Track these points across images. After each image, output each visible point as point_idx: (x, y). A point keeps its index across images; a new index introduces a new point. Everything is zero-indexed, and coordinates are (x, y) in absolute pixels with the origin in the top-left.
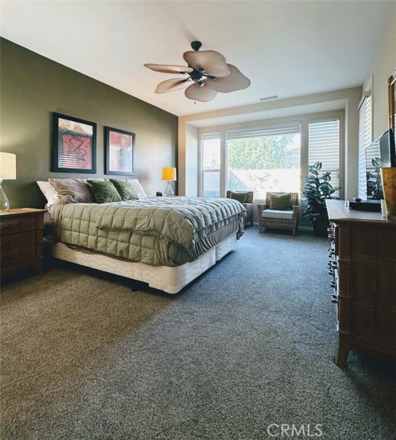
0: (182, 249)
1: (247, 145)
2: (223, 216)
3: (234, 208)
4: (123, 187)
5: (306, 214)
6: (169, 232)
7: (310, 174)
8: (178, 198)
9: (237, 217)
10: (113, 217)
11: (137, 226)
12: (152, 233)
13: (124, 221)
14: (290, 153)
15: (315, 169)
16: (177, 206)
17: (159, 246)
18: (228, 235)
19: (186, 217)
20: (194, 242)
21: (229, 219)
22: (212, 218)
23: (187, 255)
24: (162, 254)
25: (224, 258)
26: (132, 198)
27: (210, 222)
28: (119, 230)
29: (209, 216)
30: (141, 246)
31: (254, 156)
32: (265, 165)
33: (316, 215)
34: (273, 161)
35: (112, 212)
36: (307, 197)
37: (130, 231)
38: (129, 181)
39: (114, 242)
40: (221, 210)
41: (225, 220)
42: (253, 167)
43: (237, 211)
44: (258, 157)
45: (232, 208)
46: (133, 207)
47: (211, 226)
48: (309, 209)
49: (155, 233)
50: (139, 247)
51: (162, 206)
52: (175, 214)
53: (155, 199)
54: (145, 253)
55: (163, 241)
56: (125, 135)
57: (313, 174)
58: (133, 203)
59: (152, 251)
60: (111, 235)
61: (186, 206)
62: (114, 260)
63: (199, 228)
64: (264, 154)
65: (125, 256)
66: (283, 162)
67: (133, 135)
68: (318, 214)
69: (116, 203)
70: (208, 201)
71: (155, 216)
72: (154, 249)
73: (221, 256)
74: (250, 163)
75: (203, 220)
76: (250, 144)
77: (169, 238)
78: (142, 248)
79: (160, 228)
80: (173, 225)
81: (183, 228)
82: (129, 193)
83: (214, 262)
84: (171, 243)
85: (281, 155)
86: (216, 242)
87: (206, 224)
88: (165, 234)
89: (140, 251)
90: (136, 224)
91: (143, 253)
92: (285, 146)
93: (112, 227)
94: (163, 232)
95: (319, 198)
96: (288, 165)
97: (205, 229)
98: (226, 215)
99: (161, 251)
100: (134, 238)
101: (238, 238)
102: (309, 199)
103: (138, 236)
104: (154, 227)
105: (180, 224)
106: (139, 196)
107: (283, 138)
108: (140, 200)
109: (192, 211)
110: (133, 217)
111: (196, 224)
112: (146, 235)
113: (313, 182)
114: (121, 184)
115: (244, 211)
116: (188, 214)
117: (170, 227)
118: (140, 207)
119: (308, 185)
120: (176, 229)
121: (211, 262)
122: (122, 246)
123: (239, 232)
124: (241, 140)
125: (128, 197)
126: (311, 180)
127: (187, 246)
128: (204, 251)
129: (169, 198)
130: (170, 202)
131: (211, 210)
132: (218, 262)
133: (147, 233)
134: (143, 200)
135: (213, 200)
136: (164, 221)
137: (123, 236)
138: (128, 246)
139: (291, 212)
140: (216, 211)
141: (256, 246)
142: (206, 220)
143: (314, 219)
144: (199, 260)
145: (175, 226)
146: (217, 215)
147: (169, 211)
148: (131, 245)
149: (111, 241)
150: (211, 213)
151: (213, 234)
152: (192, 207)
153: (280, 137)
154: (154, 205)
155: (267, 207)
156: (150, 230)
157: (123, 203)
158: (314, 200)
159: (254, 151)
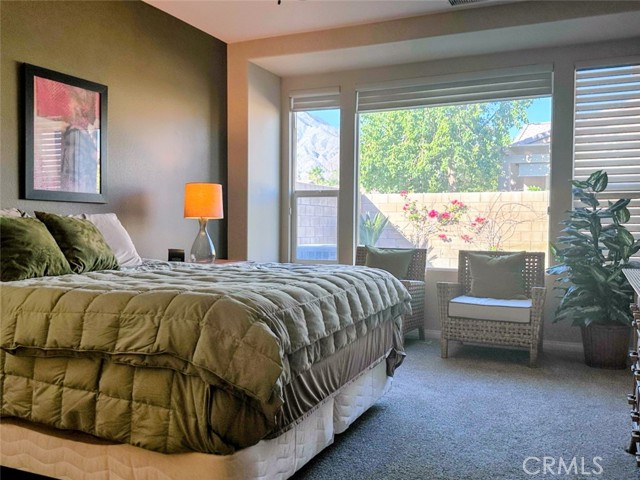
0: (248, 405)
1: (408, 127)
2: (354, 313)
3: (382, 292)
4: (74, 235)
5: (565, 308)
6: (211, 358)
7: (577, 203)
8: (230, 265)
9: (389, 315)
10: (48, 319)
11: (121, 344)
12: (162, 360)
13: (81, 328)
14: (517, 149)
15: (588, 190)
16: (232, 286)
17: (182, 397)
18: (367, 363)
19: (259, 317)
20: (279, 383)
21: (367, 321)
22: (326, 317)
23: (260, 421)
24: (192, 421)
25: (355, 426)
26: (101, 266)
27: (321, 330)
28: (65, 354)
29: (318, 312)
30: (130, 399)
31: (424, 156)
32: (452, 180)
33: (591, 309)
34: (472, 170)
35: (46, 303)
36: (568, 263)
37: (99, 358)
38: (92, 218)
39: (53, 389)
40: (349, 296)
41: (358, 325)
42: (421, 186)
43: (388, 300)
44: (436, 161)
45: (377, 292)
46: (108, 288)
47: (323, 341)
48: (574, 294)
49: (172, 362)
50: (124, 403)
51: (191, 286)
52: (229, 307)
53: (165, 269)
54: (142, 418)
55: (195, 383)
56: (78, 89)
57: (583, 205)
58: (106, 279)
59: (163, 411)
60: (44, 369)
61: (255, 285)
62: (53, 440)
63: (293, 345)
64: (450, 152)
65: (83, 425)
66: (498, 172)
67: (102, 91)
68: (596, 309)
69: (56, 280)
70: (312, 273)
71: (171, 314)
72: (168, 406)
73: (348, 420)
74: (415, 175)
75: (303, 323)
76: (414, 126)
77: (212, 374)
78: (134, 404)
79: (187, 347)
80: (222, 337)
81: (252, 345)
82: (91, 251)
83: (329, 439)
84: (219, 387)
85: (495, 156)
86: (334, 385)
87: (311, 334)
88: (203, 363)
89: (129, 411)
90: (116, 337)
91: (135, 417)
92: (506, 131)
93: (47, 347)
94: (196, 358)
95: (598, 266)
96: (512, 182)
97: (308, 348)
98: (361, 310)
99: (189, 409)
100: (111, 377)
101: (389, 373)
102: (574, 268)
103: (122, 371)
104: (171, 344)
105: (243, 336)
106: (120, 259)
107: (501, 111)
108: (123, 270)
109: (274, 299)
110: (107, 319)
111: (285, 336)
112: (146, 367)
113: (585, 226)
114: (69, 227)
115: (406, 300)
116: (265, 308)
117: (214, 344)
118: (127, 289)
119: (570, 233)
120: (233, 349)
121: (322, 437)
122: (74, 399)
123: (393, 354)
124: (389, 114)
125: (90, 263)
126: (579, 220)
127: (261, 395)
128: (306, 409)
129: (207, 266)
130: (210, 275)
131: (324, 296)
132: (339, 438)
133: (151, 362)
134: (133, 272)
135: (326, 270)
136: (198, 329)
137: (78, 372)
138: (94, 401)
139: (527, 304)
140: (337, 300)
141: (437, 394)
142: (310, 324)
143: (587, 322)
144: (290, 434)
145: (227, 342)
146: (340, 310)
147: (212, 301)
148: (102, 398)
149: (42, 385)
150: (323, 306)
151: (329, 360)
152: (275, 290)
153: (493, 107)
154: (167, 282)
155: (462, 290)
156: (158, 353)
157: (77, 279)
158: (586, 271)
159: (423, 144)
